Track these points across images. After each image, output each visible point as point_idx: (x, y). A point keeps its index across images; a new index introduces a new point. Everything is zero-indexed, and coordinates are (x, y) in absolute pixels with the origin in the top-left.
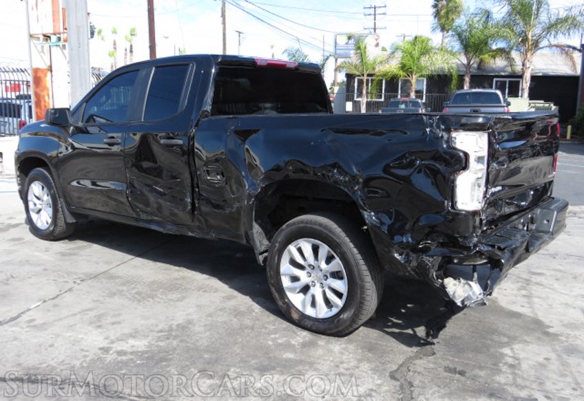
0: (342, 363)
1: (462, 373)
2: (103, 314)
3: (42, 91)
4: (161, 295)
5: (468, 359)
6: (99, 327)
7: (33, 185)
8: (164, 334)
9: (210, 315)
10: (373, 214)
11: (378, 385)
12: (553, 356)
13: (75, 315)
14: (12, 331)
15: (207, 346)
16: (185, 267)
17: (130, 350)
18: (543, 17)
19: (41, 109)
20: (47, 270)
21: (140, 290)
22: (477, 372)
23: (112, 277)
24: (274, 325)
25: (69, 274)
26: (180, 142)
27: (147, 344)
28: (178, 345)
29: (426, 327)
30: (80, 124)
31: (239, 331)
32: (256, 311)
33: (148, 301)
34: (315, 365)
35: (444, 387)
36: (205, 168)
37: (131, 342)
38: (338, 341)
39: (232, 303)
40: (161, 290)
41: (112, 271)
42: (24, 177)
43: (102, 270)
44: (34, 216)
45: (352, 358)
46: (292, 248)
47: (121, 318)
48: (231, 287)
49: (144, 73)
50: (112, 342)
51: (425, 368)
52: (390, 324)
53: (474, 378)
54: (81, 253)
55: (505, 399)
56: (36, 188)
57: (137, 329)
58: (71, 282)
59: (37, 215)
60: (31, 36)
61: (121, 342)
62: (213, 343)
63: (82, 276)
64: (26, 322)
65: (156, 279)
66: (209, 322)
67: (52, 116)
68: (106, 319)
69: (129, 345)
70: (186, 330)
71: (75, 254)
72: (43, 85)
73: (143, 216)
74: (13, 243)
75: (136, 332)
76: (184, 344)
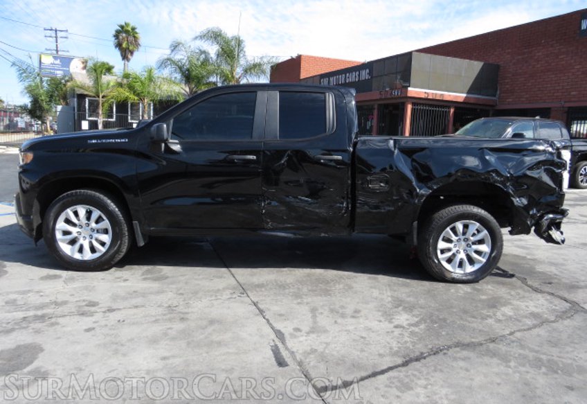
18: (242, 62)
26: (339, 158)
44: (64, 247)
73: (271, 226)
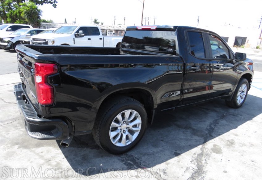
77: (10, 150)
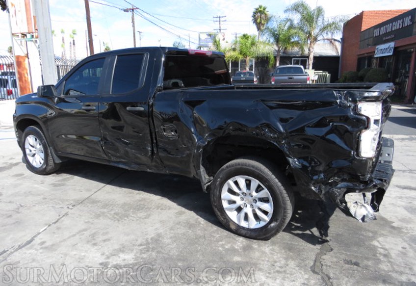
0: (275, 262)
1: (356, 264)
2: (95, 233)
3: (23, 70)
4: (133, 214)
5: (356, 252)
6: (95, 244)
7: (28, 138)
8: (144, 247)
9: (171, 229)
10: (296, 160)
11: (307, 279)
12: (405, 245)
13: (74, 235)
14: (30, 253)
15: (178, 255)
16: (142, 190)
17: (123, 264)
18: (320, 23)
19: (22, 82)
20: (46, 198)
21: (117, 211)
22: (366, 262)
23: (94, 202)
24: (218, 234)
25: (63, 201)
26: (142, 109)
27: (134, 257)
28: (157, 256)
29: (317, 227)
30: (62, 96)
31: (196, 241)
32: (202, 222)
33: (125, 220)
34: (258, 266)
35: (351, 277)
36: (162, 127)
37: (122, 256)
38: (265, 243)
39: (183, 218)
40: (131, 210)
41: (92, 197)
42: (21, 132)
43: (87, 197)
44: (30, 159)
45: (281, 257)
46: (231, 182)
47: (109, 236)
48: (179, 205)
49: (109, 60)
50: (108, 258)
51: (332, 262)
52: (293, 227)
53: (366, 267)
54: (68, 183)
55: (394, 284)
56: (31, 140)
57: (123, 244)
58: (65, 207)
59: (32, 158)
60: (13, 34)
61: (114, 257)
62: (181, 252)
63: (72, 202)
64: (39, 244)
65: (126, 202)
66: (173, 235)
67: (43, 91)
68: (98, 238)
69: (121, 259)
70: (159, 242)
71: (63, 185)
72: (23, 66)
73: (113, 159)
74: (17, 178)
75: (124, 247)
76: (161, 255)
77: (404, 225)
